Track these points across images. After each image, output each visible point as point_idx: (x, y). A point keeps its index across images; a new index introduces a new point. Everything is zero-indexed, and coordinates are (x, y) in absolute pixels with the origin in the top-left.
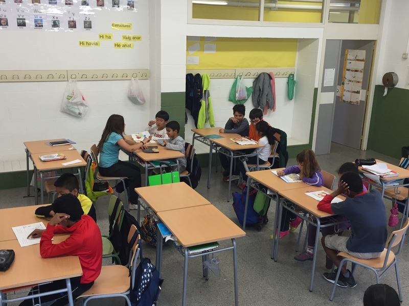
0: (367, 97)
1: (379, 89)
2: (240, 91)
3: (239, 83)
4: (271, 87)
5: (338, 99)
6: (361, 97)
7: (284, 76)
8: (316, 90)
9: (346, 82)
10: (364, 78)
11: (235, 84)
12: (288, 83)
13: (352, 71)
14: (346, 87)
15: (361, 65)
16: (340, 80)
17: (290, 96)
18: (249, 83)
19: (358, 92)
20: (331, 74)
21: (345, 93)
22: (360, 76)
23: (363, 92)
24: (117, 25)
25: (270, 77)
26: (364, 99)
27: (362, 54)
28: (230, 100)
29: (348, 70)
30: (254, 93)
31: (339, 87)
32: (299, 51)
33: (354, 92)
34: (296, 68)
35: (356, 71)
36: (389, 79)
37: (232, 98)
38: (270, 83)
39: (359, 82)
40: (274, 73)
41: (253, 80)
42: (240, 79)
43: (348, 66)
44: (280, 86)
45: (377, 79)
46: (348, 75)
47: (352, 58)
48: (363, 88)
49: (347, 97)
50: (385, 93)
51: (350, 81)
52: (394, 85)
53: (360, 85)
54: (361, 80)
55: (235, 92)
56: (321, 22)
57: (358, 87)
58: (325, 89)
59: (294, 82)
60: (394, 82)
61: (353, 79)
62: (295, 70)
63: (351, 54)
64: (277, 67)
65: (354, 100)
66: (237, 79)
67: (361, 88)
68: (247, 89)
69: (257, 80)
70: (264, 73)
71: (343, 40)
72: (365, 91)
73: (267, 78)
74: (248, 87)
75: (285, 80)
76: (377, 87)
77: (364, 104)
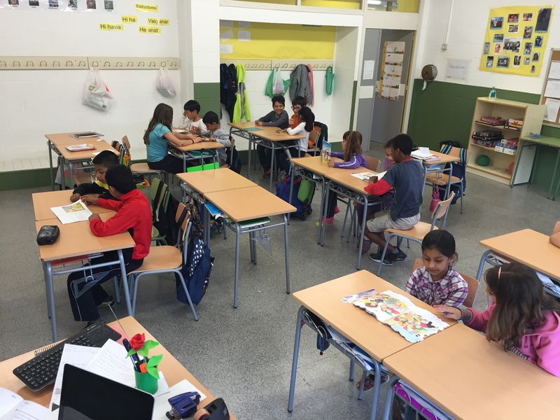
0: (406, 91)
1: (418, 83)
2: (277, 84)
3: (275, 76)
4: (309, 80)
5: (377, 94)
6: (400, 92)
7: (322, 69)
8: (355, 83)
9: (385, 76)
10: (403, 72)
11: (271, 77)
12: (326, 76)
13: (391, 64)
14: (385, 82)
15: (400, 58)
16: (379, 75)
17: (328, 91)
18: (286, 76)
19: (397, 87)
20: (370, 66)
21: (384, 88)
22: (399, 69)
23: (402, 87)
24: (141, 7)
25: (308, 70)
26: (403, 94)
27: (401, 46)
28: (267, 94)
29: (387, 63)
30: (291, 87)
31: (378, 83)
32: (337, 41)
33: (393, 87)
34: (334, 60)
35: (395, 64)
36: (428, 72)
37: (269, 91)
38: (308, 76)
39: (397, 76)
40: (312, 66)
41: (289, 73)
42: (277, 70)
43: (387, 61)
44: (318, 79)
45: (416, 73)
46: (387, 69)
47: (391, 50)
48: (402, 83)
49: (386, 92)
50: (424, 87)
51: (389, 75)
52: (433, 78)
53: (399, 79)
54: (400, 74)
55: (272, 85)
56: (361, 8)
57: (397, 81)
58: (365, 83)
59: (333, 76)
60: (433, 75)
61: (392, 73)
62: (333, 62)
63: (390, 47)
64: (314, 58)
65: (393, 96)
66: (273, 71)
67: (400, 82)
68: (285, 82)
69: (294, 72)
70: (301, 65)
71: (383, 30)
72: (404, 85)
73: (305, 70)
74: (285, 80)
75: (323, 73)
76: (416, 81)
77: (403, 99)
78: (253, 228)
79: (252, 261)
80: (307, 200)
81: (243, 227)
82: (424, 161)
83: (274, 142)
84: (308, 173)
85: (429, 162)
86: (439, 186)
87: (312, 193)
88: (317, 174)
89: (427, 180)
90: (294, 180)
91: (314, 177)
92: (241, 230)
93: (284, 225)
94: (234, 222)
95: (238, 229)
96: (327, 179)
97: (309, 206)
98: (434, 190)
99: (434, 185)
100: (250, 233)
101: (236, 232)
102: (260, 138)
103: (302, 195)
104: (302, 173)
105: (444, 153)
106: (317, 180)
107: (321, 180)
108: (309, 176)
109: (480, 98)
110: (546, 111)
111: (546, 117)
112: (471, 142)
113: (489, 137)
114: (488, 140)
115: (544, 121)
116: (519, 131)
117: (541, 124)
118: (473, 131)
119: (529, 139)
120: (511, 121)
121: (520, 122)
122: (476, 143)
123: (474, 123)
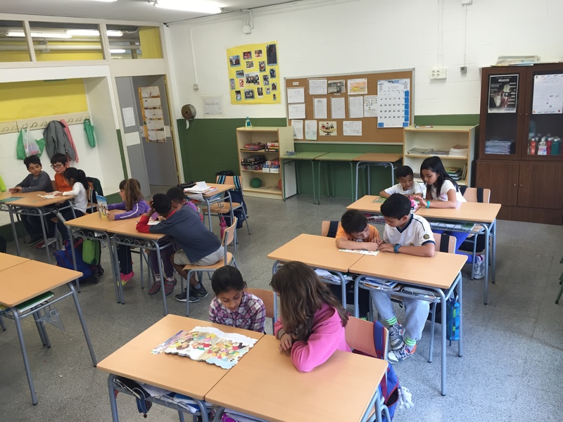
0: (172, 132)
1: (181, 123)
2: (29, 146)
3: (25, 137)
4: (67, 135)
5: (144, 139)
6: (166, 134)
7: (79, 122)
8: (118, 131)
9: (147, 121)
10: (164, 114)
11: (20, 139)
12: (85, 129)
13: (150, 109)
14: (149, 126)
15: (157, 102)
16: (141, 120)
17: (91, 143)
18: (39, 135)
19: (162, 130)
20: (130, 113)
21: (149, 133)
22: (159, 113)
23: (167, 128)
25: (63, 126)
26: (170, 136)
27: (155, 90)
28: (19, 158)
29: (146, 108)
30: (47, 146)
31: (141, 128)
32: (88, 93)
33: (159, 130)
34: (90, 111)
35: (154, 108)
36: (187, 111)
37: (21, 155)
38: (64, 132)
39: (160, 119)
40: (66, 120)
41: (42, 131)
42: (26, 131)
43: (145, 105)
44: (77, 134)
45: (177, 114)
46: (148, 114)
47: (146, 96)
48: (165, 124)
49: (153, 136)
50: (188, 126)
51: (151, 119)
52: (193, 117)
53: (162, 121)
54: (162, 117)
55: (24, 148)
56: (104, 58)
57: (161, 124)
58: (128, 130)
59: (92, 128)
60: (193, 114)
61: (154, 117)
62: (89, 113)
63: (145, 92)
64: (67, 113)
65: (160, 138)
66: (21, 132)
68: (38, 142)
69: (47, 130)
70: (54, 122)
71: (133, 77)
73: (59, 126)
74: (38, 139)
75: (81, 127)
76: (179, 121)
77: (171, 140)
78: (36, 307)
79: (44, 345)
80: (94, 260)
81: (21, 311)
82: (203, 194)
83: (40, 208)
84: (88, 232)
85: (208, 194)
86: (224, 214)
87: (98, 252)
88: (99, 231)
89: (212, 211)
90: (74, 243)
91: (96, 235)
92: (20, 315)
93: (73, 294)
94: (8, 309)
95: (16, 314)
96: (111, 234)
97: (99, 266)
98: (221, 219)
99: (219, 215)
100: (33, 314)
101: (15, 319)
102: (22, 207)
103: (88, 256)
104: (81, 233)
105: (220, 183)
106: (99, 237)
107: (105, 236)
108: (90, 236)
109: (238, 129)
110: (294, 131)
111: (295, 136)
112: (242, 168)
113: (255, 161)
114: (255, 164)
115: (295, 140)
116: (277, 151)
117: (293, 142)
118: (241, 158)
119: (287, 157)
120: (269, 144)
121: (276, 144)
122: (246, 168)
123: (239, 151)
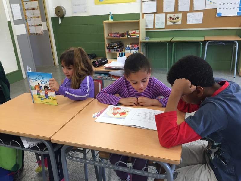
0: (48, 27)
6: (43, 28)
8: (9, 23)
9: (28, 19)
13: (30, 10)
14: (29, 23)
15: (36, 4)
19: (40, 25)
20: (17, 8)
21: (30, 28)
22: (37, 12)
23: (44, 24)
26: (46, 29)
29: (27, 9)
33: (37, 25)
35: (33, 9)
36: (59, 11)
39: (38, 17)
43: (26, 7)
45: (51, 13)
46: (28, 14)
48: (43, 21)
49: (33, 30)
50: (60, 22)
51: (31, 18)
52: (64, 15)
53: (40, 19)
54: (40, 15)
57: (39, 21)
61: (33, 16)
65: (39, 31)
67: (41, 22)
76: (53, 19)
77: (47, 32)
109: (105, 21)
111: (147, 26)
112: (107, 51)
113: (118, 45)
114: (118, 48)
115: (146, 29)
117: (145, 31)
118: (107, 43)
119: (144, 41)
120: (131, 32)
121: (137, 32)
122: (110, 51)
123: (105, 38)
